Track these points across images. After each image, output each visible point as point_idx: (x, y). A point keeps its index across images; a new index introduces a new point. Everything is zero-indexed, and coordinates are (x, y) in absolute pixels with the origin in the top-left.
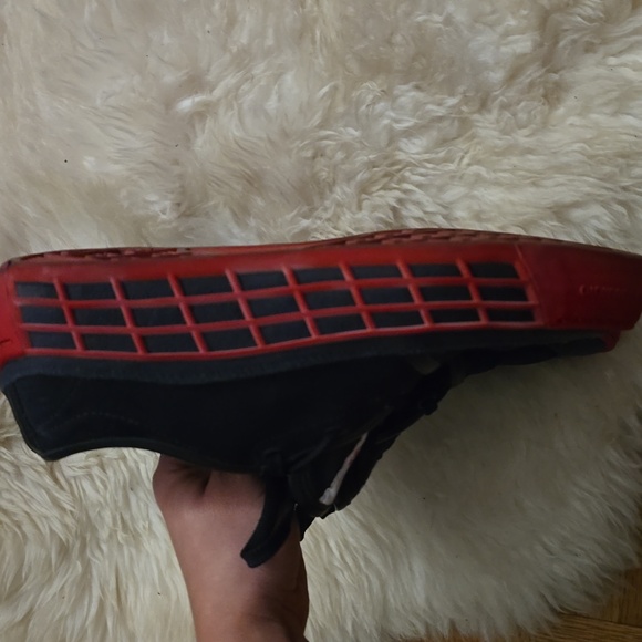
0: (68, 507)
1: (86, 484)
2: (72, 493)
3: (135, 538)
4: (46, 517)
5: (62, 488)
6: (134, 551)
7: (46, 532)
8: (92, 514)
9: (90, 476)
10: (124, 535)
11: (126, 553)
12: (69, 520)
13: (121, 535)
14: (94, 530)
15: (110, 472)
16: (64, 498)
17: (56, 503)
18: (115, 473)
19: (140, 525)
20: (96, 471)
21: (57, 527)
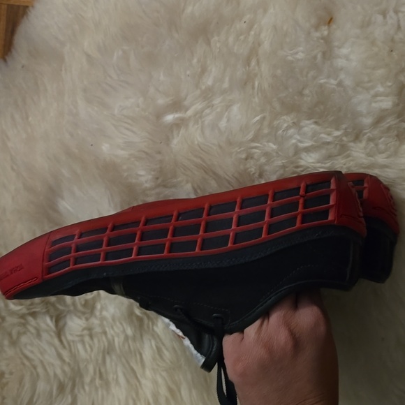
0: (67, 360)
1: (80, 347)
2: (70, 351)
3: (106, 385)
4: (53, 365)
5: (64, 347)
6: (105, 393)
7: (51, 374)
8: (82, 366)
9: (83, 342)
10: (100, 382)
11: (100, 393)
12: (67, 369)
13: (98, 382)
14: (81, 376)
15: (96, 340)
16: (65, 354)
17: (60, 356)
18: (99, 341)
19: (111, 377)
20: (87, 339)
21: (59, 372)
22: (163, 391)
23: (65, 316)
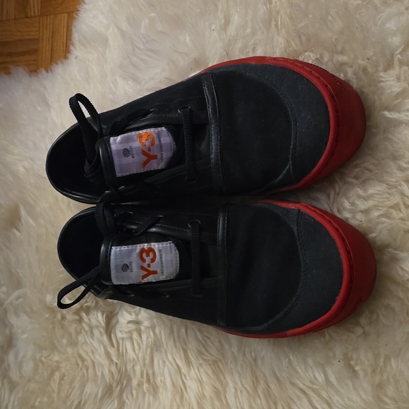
0: (115, 359)
1: (128, 345)
2: (118, 350)
3: (155, 390)
4: (102, 365)
5: (112, 345)
6: (151, 398)
7: (99, 374)
8: (129, 367)
9: (131, 338)
10: (147, 385)
11: (147, 399)
12: (113, 369)
13: (145, 386)
14: (129, 380)
15: (144, 338)
16: (112, 351)
17: (108, 355)
18: (147, 338)
19: (159, 379)
20: (135, 335)
21: (106, 372)
22: (208, 391)
23: (117, 313)
